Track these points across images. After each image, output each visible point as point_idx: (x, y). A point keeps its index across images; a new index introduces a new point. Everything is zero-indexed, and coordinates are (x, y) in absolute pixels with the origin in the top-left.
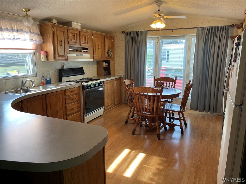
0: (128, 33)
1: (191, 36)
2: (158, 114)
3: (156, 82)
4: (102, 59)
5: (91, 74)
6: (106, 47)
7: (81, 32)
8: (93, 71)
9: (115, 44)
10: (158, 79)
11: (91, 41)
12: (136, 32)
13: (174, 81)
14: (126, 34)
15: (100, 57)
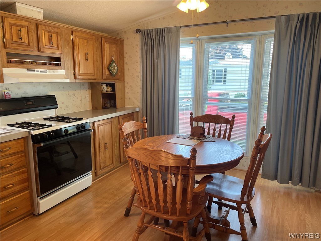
0: (145, 31)
1: (263, 36)
2: (187, 215)
3: (195, 124)
4: (95, 79)
5: (77, 107)
6: (104, 57)
7: (41, 24)
8: (81, 100)
9: (125, 53)
10: (198, 119)
11: (68, 44)
12: (160, 29)
13: (230, 122)
14: (142, 34)
15: (90, 75)
